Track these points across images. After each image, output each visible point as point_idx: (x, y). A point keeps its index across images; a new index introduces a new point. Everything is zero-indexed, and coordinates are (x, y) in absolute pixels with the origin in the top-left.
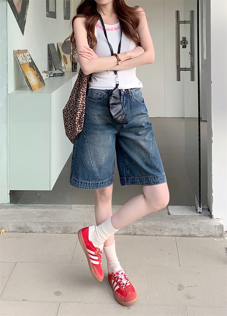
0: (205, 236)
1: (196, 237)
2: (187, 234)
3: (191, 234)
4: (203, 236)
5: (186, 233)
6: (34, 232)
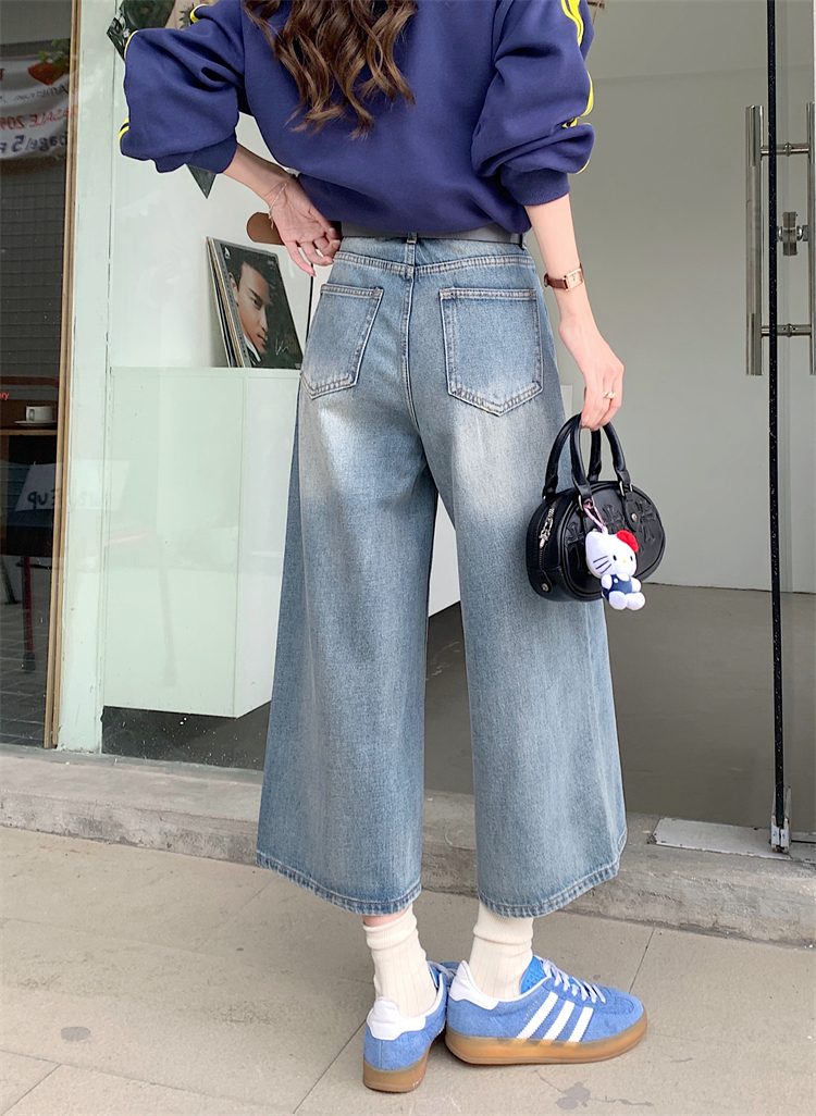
0: (783, 941)
1: (742, 936)
2: (707, 921)
3: (722, 922)
4: (775, 936)
5: (699, 917)
6: (134, 844)
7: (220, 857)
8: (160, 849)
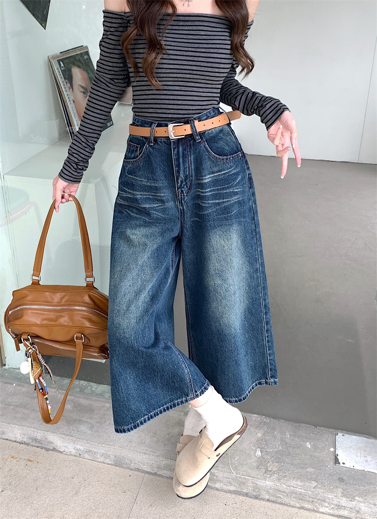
6: (61, 452)
7: (109, 463)
8: (75, 456)
